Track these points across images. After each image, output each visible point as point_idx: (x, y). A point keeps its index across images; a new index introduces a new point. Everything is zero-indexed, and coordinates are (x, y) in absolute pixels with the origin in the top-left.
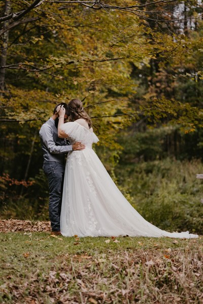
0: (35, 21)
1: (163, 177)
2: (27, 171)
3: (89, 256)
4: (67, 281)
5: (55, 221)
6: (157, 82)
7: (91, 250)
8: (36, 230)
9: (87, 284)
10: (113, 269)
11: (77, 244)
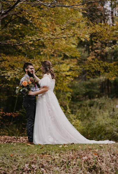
0: (17, 14)
1: (100, 109)
2: (15, 107)
3: (49, 155)
4: (35, 169)
5: (30, 136)
6: (96, 49)
7: (51, 152)
8: (19, 142)
9: (47, 171)
10: (63, 162)
11: (42, 148)
